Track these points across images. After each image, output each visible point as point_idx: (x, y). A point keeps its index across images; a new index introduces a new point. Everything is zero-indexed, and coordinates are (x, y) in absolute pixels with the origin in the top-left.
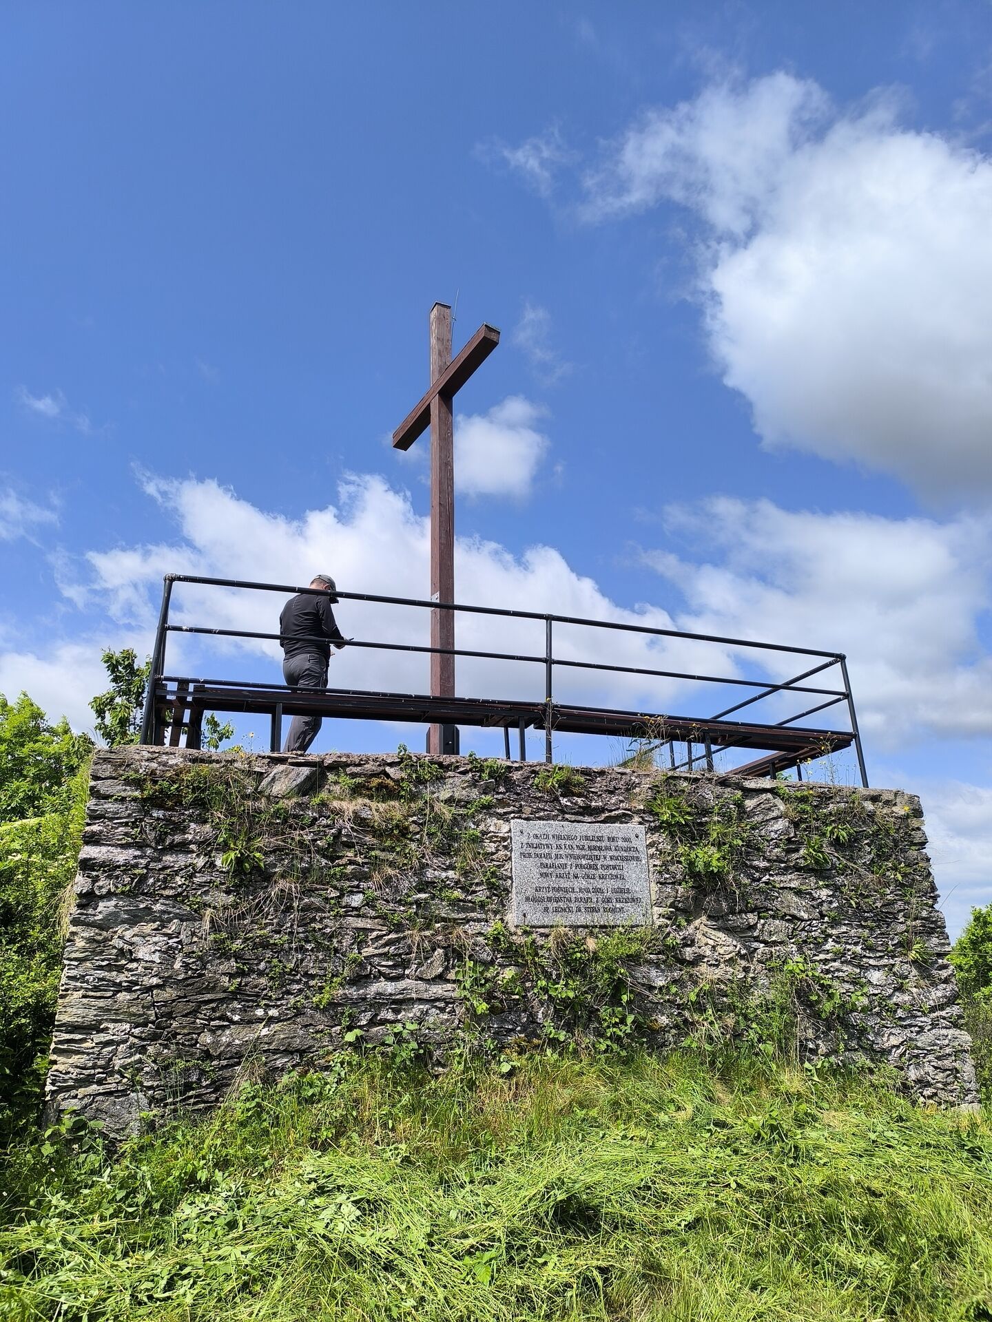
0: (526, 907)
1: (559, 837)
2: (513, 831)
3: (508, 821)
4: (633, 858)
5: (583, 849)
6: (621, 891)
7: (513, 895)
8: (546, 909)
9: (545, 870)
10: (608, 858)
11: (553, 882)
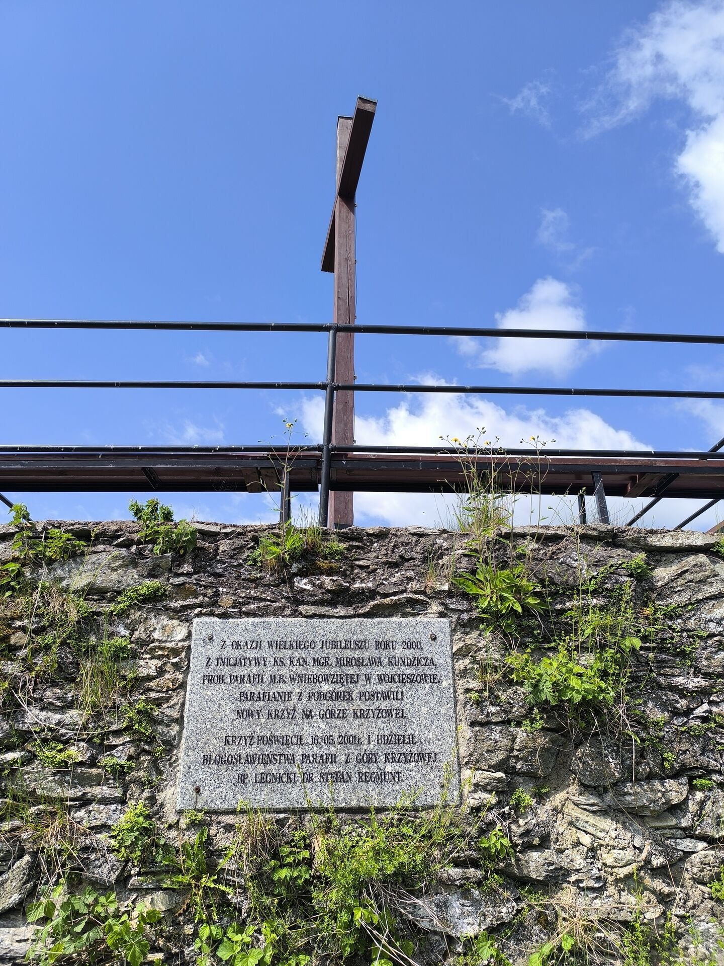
0: (203, 774)
1: (280, 645)
2: (194, 636)
3: (188, 620)
4: (424, 678)
5: (326, 663)
6: (398, 740)
7: (181, 753)
8: (242, 779)
9: (247, 705)
10: (374, 679)
11: (261, 727)
